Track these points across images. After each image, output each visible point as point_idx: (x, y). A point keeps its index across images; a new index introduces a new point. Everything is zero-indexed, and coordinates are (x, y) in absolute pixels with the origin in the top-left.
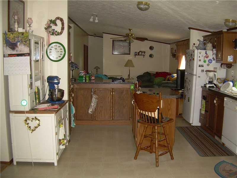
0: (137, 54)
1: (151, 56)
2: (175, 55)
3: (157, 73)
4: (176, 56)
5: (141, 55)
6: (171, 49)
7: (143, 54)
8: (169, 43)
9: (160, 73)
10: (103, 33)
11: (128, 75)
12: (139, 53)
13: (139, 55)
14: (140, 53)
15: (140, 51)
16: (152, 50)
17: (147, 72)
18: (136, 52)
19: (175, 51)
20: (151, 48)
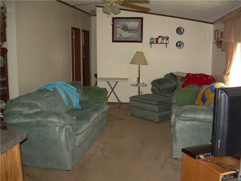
0: (155, 41)
1: (179, 45)
2: (221, 42)
3: (188, 75)
4: (223, 44)
5: (161, 43)
6: (215, 31)
7: (165, 41)
8: (212, 22)
9: (193, 75)
10: (97, 6)
11: (138, 78)
12: (157, 39)
13: (157, 43)
14: (160, 40)
15: (159, 37)
16: (181, 34)
17: (172, 74)
18: (152, 39)
19: (222, 34)
20: (179, 31)
